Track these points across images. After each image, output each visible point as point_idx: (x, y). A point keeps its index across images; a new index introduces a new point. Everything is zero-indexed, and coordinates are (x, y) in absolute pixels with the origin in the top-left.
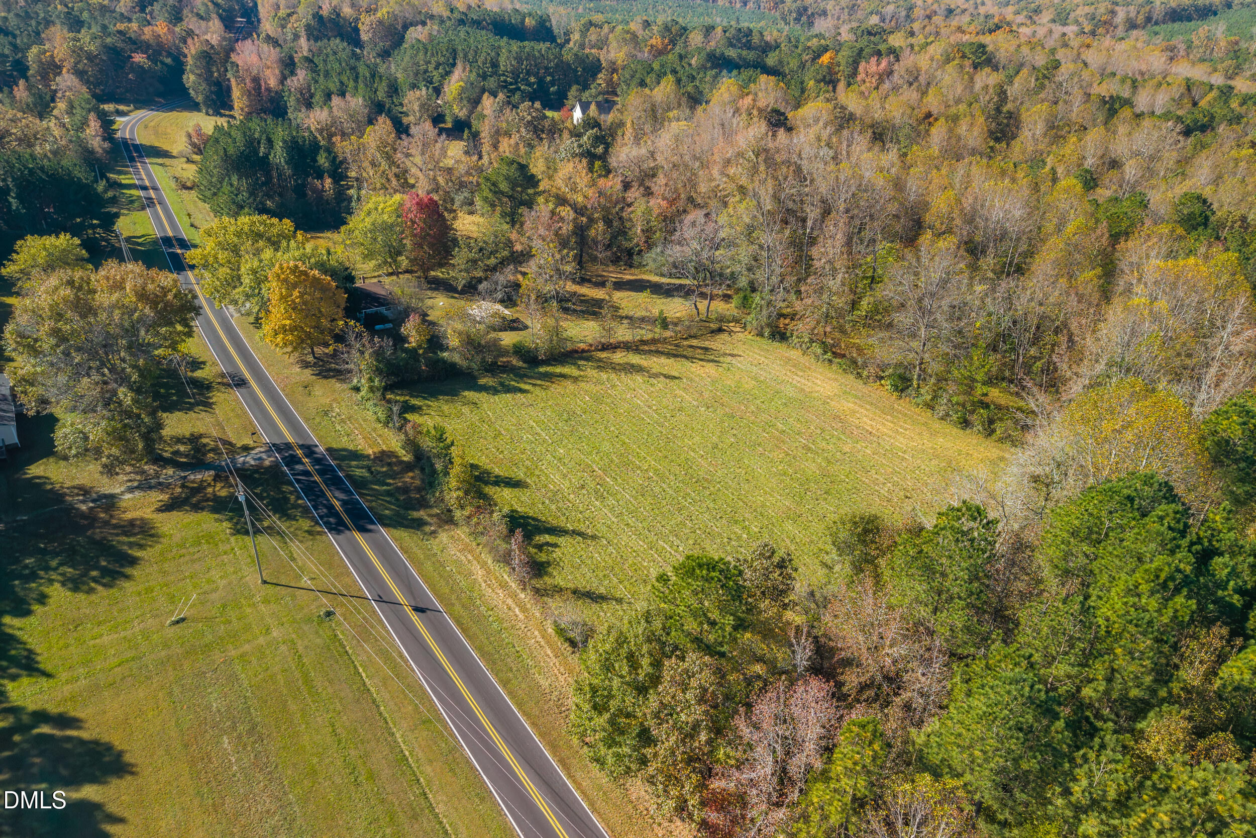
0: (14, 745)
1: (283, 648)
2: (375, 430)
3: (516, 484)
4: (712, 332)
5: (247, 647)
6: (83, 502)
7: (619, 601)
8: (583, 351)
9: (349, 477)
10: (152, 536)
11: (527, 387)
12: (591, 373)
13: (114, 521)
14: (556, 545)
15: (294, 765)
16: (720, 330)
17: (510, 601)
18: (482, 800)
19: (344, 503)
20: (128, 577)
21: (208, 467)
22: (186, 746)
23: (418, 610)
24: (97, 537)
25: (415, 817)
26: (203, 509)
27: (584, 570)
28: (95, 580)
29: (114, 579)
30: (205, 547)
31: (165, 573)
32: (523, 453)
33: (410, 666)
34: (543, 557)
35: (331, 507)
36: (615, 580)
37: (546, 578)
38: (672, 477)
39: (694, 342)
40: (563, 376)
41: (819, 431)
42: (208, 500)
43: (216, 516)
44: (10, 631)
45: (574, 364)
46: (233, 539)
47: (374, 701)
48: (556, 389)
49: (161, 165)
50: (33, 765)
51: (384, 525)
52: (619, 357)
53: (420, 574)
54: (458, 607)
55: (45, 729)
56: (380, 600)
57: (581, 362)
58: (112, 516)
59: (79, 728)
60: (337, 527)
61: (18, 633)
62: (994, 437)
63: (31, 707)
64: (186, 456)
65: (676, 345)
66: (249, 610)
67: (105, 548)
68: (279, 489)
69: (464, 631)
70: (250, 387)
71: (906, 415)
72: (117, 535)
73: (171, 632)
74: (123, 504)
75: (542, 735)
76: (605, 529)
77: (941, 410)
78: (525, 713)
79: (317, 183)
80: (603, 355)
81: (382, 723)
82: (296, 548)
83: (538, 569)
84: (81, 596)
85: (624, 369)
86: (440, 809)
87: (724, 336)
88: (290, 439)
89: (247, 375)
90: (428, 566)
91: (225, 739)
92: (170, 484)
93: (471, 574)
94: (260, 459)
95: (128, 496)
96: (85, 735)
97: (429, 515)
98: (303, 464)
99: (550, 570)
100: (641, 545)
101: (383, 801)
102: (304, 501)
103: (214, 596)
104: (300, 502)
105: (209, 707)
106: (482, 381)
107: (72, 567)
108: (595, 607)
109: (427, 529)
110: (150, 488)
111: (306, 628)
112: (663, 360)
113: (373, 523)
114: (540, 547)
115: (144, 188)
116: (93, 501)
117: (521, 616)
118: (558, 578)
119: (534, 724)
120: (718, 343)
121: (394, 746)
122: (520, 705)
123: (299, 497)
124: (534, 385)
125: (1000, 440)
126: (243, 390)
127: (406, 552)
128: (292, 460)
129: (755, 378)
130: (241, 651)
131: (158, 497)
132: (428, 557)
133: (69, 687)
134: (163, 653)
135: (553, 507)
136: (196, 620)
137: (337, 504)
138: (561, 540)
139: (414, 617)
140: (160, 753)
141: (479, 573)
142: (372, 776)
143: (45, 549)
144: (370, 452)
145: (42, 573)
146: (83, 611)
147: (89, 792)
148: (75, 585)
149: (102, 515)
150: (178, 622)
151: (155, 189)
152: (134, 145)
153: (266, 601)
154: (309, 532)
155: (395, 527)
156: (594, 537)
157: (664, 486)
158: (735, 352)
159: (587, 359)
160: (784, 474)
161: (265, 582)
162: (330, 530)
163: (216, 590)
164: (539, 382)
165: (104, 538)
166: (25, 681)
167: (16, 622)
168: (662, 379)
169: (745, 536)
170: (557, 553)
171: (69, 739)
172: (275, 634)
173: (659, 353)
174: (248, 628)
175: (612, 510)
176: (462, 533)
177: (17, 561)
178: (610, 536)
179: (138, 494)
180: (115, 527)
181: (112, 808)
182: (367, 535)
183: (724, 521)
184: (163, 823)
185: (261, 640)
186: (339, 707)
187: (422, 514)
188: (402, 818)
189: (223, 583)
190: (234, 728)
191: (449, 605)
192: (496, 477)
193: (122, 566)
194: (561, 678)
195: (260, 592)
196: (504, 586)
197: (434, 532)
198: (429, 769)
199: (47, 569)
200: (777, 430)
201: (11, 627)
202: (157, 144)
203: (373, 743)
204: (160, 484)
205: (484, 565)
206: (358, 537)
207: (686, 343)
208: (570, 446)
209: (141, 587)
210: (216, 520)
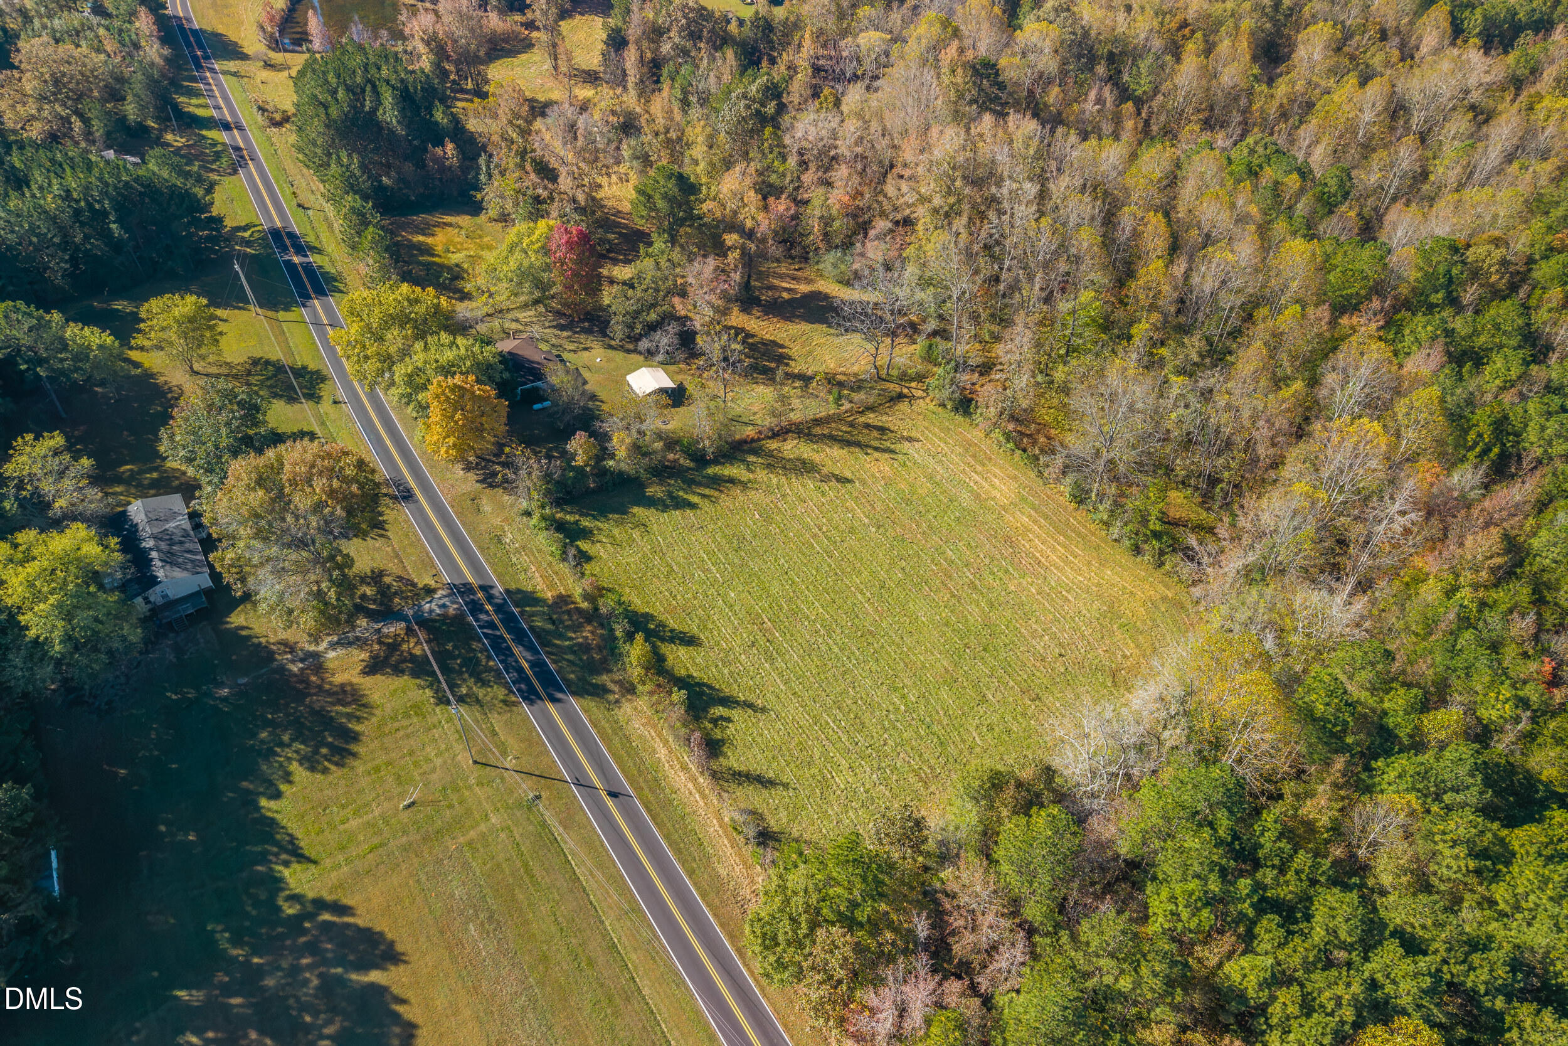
0: (305, 932)
1: (503, 835)
2: (550, 565)
3: (689, 641)
4: (892, 399)
5: (472, 834)
6: (293, 662)
7: (786, 786)
8: (753, 440)
9: (532, 628)
10: (365, 706)
11: (695, 499)
12: (761, 475)
13: (327, 687)
14: (729, 720)
15: (530, 951)
16: (901, 396)
17: (690, 785)
18: (678, 986)
19: (533, 665)
20: (355, 755)
21: (399, 616)
22: (442, 933)
23: (613, 795)
24: (317, 706)
25: (628, 999)
26: (403, 672)
27: (755, 750)
28: (325, 757)
29: (343, 757)
30: (415, 720)
31: (386, 750)
32: (695, 598)
33: (609, 856)
34: (718, 734)
35: (520, 670)
36: (783, 764)
37: (721, 759)
38: (839, 631)
39: (871, 418)
40: (732, 481)
41: (987, 561)
42: (405, 661)
43: (418, 681)
44: (269, 814)
45: (743, 461)
46: (438, 709)
47: (584, 890)
48: (725, 500)
49: (235, 74)
50: (327, 950)
51: (574, 694)
52: (791, 448)
53: (610, 752)
54: (646, 791)
55: (326, 917)
56: (578, 784)
57: (751, 458)
58: (322, 679)
59: (353, 915)
60: (531, 696)
61: (277, 816)
62: (1163, 570)
63: (311, 895)
64: (375, 601)
65: (852, 425)
66: (467, 793)
67: (326, 721)
68: (470, 646)
69: (654, 818)
70: (417, 501)
71: (1079, 534)
72: (334, 704)
73: (405, 817)
74: (330, 665)
75: (722, 925)
76: (773, 698)
77: (1115, 532)
78: (709, 905)
79: (439, 151)
80: (773, 445)
81: (593, 912)
82: (497, 721)
83: (713, 747)
84: (319, 777)
85: (795, 469)
86: (646, 992)
87: (903, 406)
88: (470, 579)
89: (412, 484)
90: (616, 740)
91: (471, 926)
92: (366, 639)
93: (654, 751)
94: (444, 606)
95: (331, 654)
96: (360, 922)
97: (613, 681)
98: (487, 612)
99: (725, 749)
100: (805, 720)
101: (602, 985)
102: (495, 663)
103: (434, 777)
104: (491, 663)
105: (452, 895)
106: (650, 491)
107: (302, 743)
108: (765, 792)
109: (611, 697)
110: (350, 644)
111: (518, 814)
112: (836, 452)
113: (561, 691)
114: (715, 721)
115: (227, 127)
116: (302, 660)
117: (701, 803)
118: (733, 760)
119: (715, 915)
120: (894, 419)
121: (605, 934)
122: (703, 897)
123: (489, 658)
124: (704, 496)
125: (1168, 574)
126: (411, 506)
127: (596, 727)
128: (476, 608)
129: (930, 478)
130: (468, 837)
131: (361, 656)
132: (614, 731)
133: (334, 874)
134: (404, 839)
135: (726, 671)
136: (424, 804)
137: (526, 665)
138: (735, 714)
139: (609, 802)
140: (423, 939)
141: (662, 753)
142: (591, 963)
143: (273, 720)
144: (549, 595)
145: (278, 750)
146: (326, 792)
147: (375, 976)
148: (312, 763)
149: (313, 678)
150: (409, 806)
151: (240, 128)
152: (195, 32)
153: (480, 784)
154: (504, 702)
155: (582, 696)
156: (763, 710)
157: (831, 642)
158: (914, 434)
159: (756, 452)
160: (947, 625)
161: (475, 762)
162: (524, 699)
163: (434, 770)
164: (707, 491)
165: (323, 708)
166: (295, 866)
167: (273, 804)
168: (833, 483)
169: (902, 708)
170: (731, 730)
171: (348, 925)
172: (493, 820)
173: (832, 438)
174: (469, 812)
175: (781, 675)
176: (642, 703)
177: (254, 735)
178: (778, 708)
179: (340, 651)
180: (329, 693)
181: (396, 990)
182: (558, 705)
183: (885, 687)
184: (438, 1002)
185: (483, 827)
186: (557, 898)
187: (605, 678)
188: (618, 1001)
189: (438, 762)
190: (476, 915)
191: (638, 789)
192: (672, 631)
193: (347, 742)
194: (737, 869)
195: (474, 774)
196: (685, 768)
197: (617, 701)
198: (634, 957)
199: (282, 744)
200: (946, 560)
201: (269, 810)
202: (220, 29)
203: (588, 932)
204: (358, 639)
205: (666, 743)
206: (551, 707)
207: (862, 419)
208: (741, 588)
209: (369, 766)
210: (420, 687)
